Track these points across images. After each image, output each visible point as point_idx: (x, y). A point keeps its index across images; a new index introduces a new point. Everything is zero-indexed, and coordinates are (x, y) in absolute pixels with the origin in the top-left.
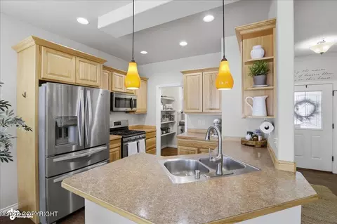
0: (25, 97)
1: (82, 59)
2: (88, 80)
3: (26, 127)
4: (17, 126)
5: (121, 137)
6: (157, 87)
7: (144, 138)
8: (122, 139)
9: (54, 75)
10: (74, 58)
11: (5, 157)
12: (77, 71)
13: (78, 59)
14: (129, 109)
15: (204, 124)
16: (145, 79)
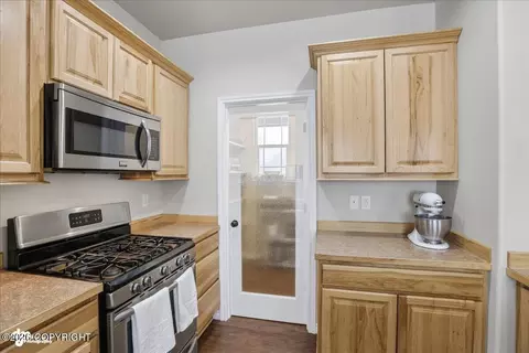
6: (220, 102)
15: (369, 208)
16: (184, 79)
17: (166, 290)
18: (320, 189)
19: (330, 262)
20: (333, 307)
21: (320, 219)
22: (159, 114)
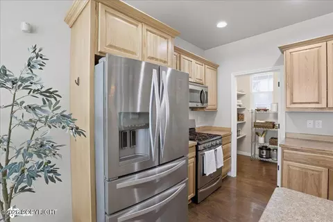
0: (78, 84)
1: (150, 29)
2: (157, 60)
3: (77, 128)
4: (64, 127)
5: (195, 143)
6: (232, 76)
7: (220, 144)
8: (197, 146)
9: (115, 47)
10: (140, 25)
11: (51, 175)
12: (144, 44)
13: (145, 27)
14: (200, 105)
15: (321, 127)
16: (215, 67)
17: (213, 150)
18: (288, 116)
19: (288, 149)
20: (289, 170)
21: (287, 131)
22: (207, 85)
